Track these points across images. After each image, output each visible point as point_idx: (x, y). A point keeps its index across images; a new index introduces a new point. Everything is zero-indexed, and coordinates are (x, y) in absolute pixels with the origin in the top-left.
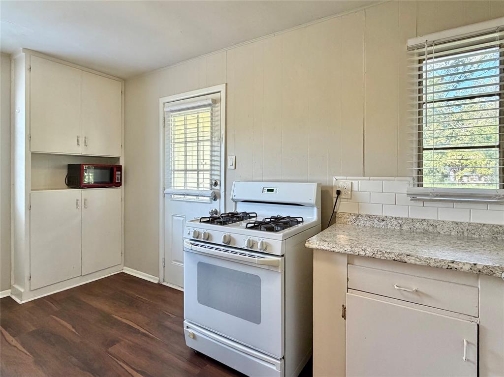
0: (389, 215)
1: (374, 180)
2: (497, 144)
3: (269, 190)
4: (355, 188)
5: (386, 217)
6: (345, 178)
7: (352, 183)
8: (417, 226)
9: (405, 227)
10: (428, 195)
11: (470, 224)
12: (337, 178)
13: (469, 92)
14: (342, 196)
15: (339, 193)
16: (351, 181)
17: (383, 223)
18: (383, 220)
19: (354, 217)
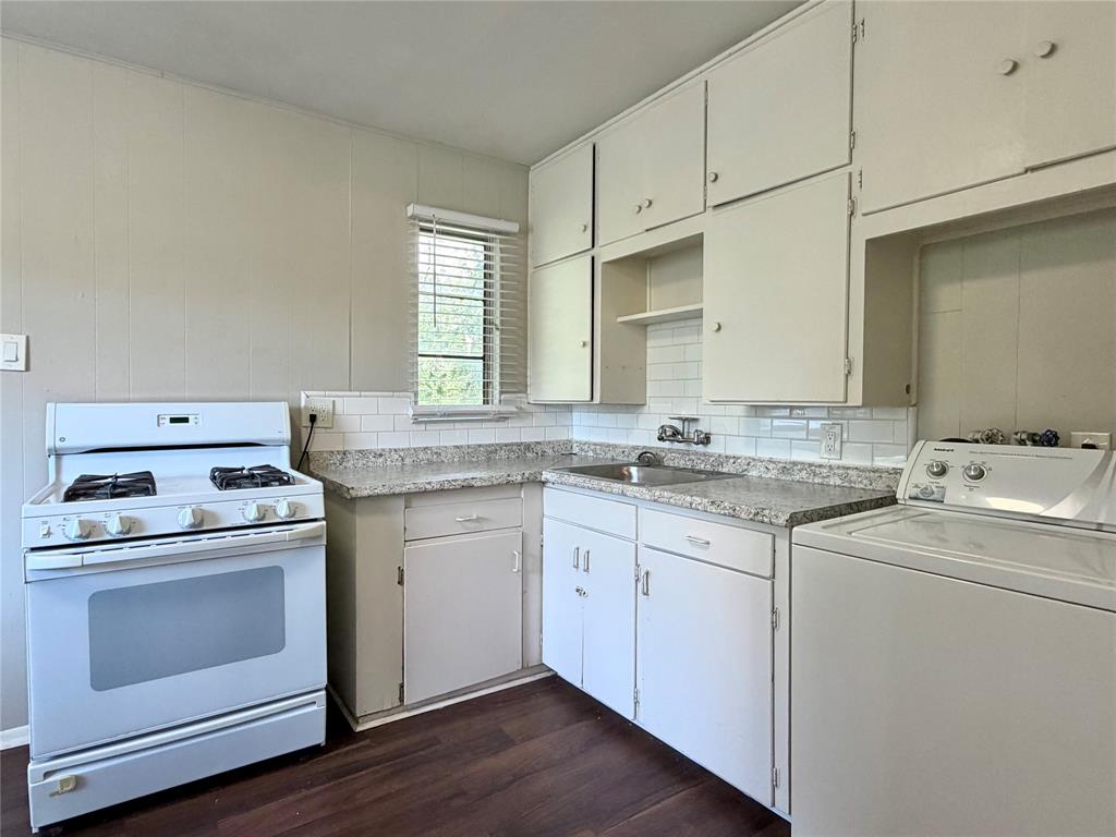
0: (387, 446)
1: (365, 396)
2: (482, 355)
3: (173, 420)
4: (339, 409)
5: (383, 450)
6: (323, 393)
7: (334, 402)
8: (420, 457)
9: (407, 461)
10: (434, 415)
11: (469, 446)
12: (309, 393)
13: (462, 294)
14: (319, 423)
15: (313, 418)
16: (332, 399)
17: (381, 460)
18: (381, 455)
19: (339, 457)
